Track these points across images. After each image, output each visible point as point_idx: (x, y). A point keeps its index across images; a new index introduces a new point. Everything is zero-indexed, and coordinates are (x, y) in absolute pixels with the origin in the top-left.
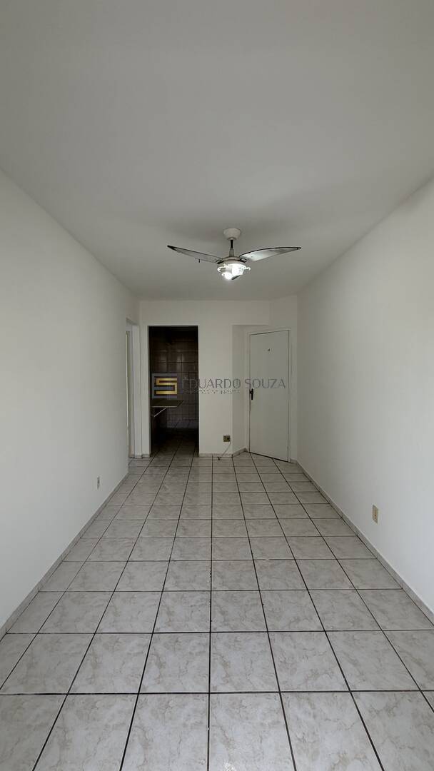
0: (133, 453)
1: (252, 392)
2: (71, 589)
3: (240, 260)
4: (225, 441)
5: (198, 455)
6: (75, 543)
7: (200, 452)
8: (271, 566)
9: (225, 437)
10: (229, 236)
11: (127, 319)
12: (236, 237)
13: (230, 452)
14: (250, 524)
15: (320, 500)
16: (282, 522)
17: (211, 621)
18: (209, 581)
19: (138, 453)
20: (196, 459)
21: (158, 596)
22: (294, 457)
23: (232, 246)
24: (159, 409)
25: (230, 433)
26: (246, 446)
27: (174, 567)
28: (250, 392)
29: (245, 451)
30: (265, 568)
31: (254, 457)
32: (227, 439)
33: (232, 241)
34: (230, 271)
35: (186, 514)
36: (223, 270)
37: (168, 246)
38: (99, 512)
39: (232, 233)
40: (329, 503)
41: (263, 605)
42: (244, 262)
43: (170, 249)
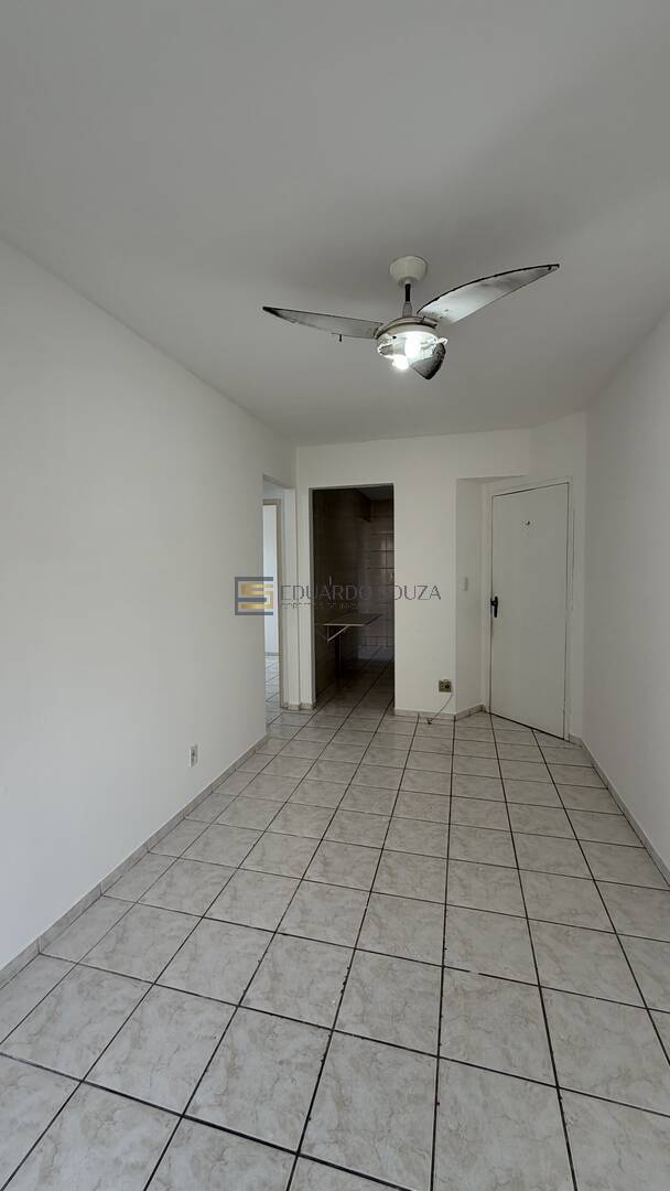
0: (285, 701)
1: (495, 603)
2: (87, 961)
3: (422, 323)
4: (441, 690)
5: (393, 714)
6: (134, 862)
7: (396, 708)
8: (482, 993)
9: (441, 683)
10: (399, 277)
11: (265, 478)
12: (418, 277)
13: (452, 711)
14: (457, 871)
15: (623, 836)
16: (528, 879)
17: (308, 1119)
18: (335, 1002)
19: (293, 702)
20: (388, 719)
21: (224, 1015)
22: (575, 730)
23: (408, 299)
24: (336, 629)
25: (450, 676)
26: (484, 703)
27: (280, 949)
28: (492, 603)
29: (482, 709)
30: (466, 993)
31: (497, 724)
32: (445, 687)
33: (408, 287)
34: (401, 351)
35: (338, 831)
36: (388, 350)
37: (266, 309)
38: (196, 805)
39: (406, 267)
40: (644, 847)
41: (437, 1104)
42: (433, 327)
43: (268, 314)
